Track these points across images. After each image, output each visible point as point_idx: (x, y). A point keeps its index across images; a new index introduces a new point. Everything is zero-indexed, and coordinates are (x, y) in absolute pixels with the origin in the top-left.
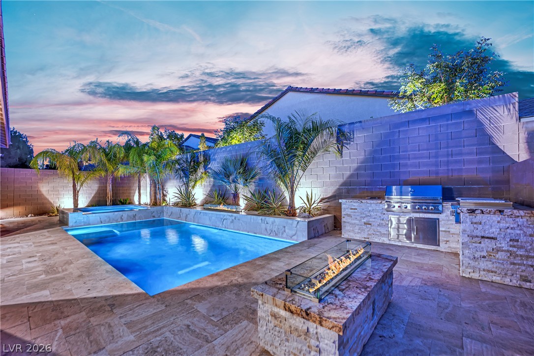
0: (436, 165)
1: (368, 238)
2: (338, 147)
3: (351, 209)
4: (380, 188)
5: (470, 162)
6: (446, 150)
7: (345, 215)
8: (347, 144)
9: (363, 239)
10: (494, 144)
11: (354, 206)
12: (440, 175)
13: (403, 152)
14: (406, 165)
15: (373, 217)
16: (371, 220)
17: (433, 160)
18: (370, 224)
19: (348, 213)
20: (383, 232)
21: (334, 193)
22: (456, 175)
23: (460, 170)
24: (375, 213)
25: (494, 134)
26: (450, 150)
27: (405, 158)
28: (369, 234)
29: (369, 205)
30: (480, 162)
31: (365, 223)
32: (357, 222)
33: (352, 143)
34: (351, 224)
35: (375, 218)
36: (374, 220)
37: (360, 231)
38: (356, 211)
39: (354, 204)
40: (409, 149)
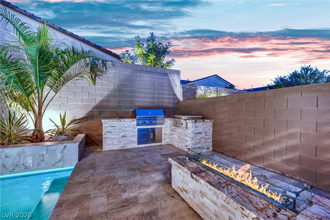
0: (153, 98)
1: (124, 147)
2: (92, 76)
3: (112, 127)
4: (124, 111)
5: (166, 98)
6: (157, 91)
7: (106, 132)
8: (100, 75)
9: (120, 148)
10: (174, 91)
11: (114, 124)
12: (155, 104)
13: (138, 88)
14: (139, 97)
15: (128, 131)
16: (126, 133)
17: (152, 95)
18: (126, 136)
19: (109, 130)
20: (134, 141)
21: (86, 115)
22: (161, 104)
23: (162, 102)
24: (129, 128)
25: (174, 87)
26: (159, 91)
27: (138, 93)
28: (125, 144)
29: (125, 122)
30: (169, 99)
31: (122, 137)
32: (116, 136)
33: (104, 75)
34: (111, 139)
35: (129, 132)
36: (128, 133)
37: (118, 143)
38: (116, 128)
39: (114, 123)
40: (141, 88)
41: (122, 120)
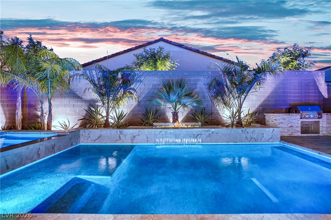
0: (301, 97)
1: (291, 135)
3: (283, 119)
5: (312, 96)
6: (304, 90)
7: (280, 123)
9: (289, 136)
11: (285, 117)
14: (290, 96)
15: (294, 123)
16: (293, 124)
17: (300, 94)
18: (293, 127)
19: (282, 122)
20: (298, 130)
21: (255, 110)
24: (295, 121)
26: (306, 91)
28: (292, 133)
29: (292, 116)
31: (290, 127)
32: (286, 126)
34: (283, 128)
35: (295, 123)
36: (294, 124)
37: (287, 131)
38: (286, 120)
39: (285, 116)
41: (290, 114)
